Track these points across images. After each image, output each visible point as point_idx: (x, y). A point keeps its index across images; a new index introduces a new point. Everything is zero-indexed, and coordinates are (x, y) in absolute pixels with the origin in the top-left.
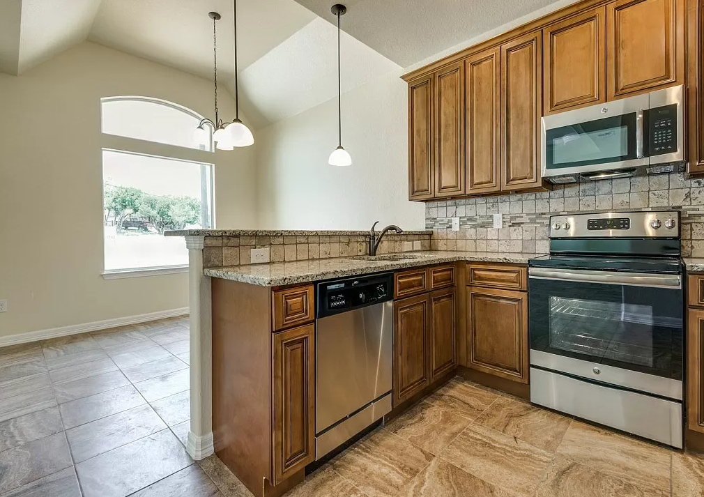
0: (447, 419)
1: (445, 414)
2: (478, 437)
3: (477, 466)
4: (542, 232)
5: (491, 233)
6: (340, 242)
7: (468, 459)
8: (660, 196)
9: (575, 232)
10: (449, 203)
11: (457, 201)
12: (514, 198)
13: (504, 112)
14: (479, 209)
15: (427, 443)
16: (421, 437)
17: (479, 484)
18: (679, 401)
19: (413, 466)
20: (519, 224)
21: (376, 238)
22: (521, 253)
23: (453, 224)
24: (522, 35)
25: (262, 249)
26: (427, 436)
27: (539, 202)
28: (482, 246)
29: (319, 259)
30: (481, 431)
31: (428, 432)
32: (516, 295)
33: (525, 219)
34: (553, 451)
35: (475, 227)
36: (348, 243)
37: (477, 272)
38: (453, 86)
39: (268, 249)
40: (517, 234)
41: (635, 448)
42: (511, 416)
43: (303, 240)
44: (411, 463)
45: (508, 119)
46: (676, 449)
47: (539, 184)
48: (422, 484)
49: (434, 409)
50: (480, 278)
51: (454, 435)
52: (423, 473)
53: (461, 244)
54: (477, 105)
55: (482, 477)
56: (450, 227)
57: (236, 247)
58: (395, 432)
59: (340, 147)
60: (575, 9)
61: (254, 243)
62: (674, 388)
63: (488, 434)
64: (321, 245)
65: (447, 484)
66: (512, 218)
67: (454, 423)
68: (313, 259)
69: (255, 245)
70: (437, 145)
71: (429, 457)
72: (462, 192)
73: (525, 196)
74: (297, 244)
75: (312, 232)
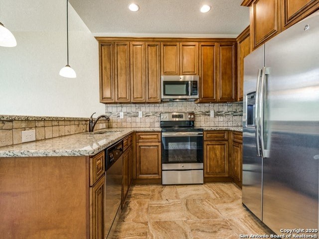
0: (140, 204)
1: (138, 202)
2: (156, 205)
3: (164, 217)
4: (157, 119)
5: (138, 119)
6: (75, 124)
7: (160, 216)
8: (189, 108)
9: (169, 119)
10: (118, 105)
11: (123, 105)
12: (147, 105)
13: (147, 69)
14: (132, 109)
15: (140, 218)
16: (136, 217)
17: (170, 223)
18: (202, 169)
19: (143, 232)
20: (149, 116)
21: (93, 122)
22: (150, 127)
23: (120, 115)
24: (153, 41)
25: (31, 131)
26: (138, 216)
27: (156, 107)
28: (134, 125)
29: (65, 136)
30: (155, 203)
31: (137, 213)
32: (157, 144)
33: (151, 114)
34: (179, 199)
35: (131, 117)
36: (78, 125)
37: (141, 136)
38: (124, 52)
39: (35, 130)
40: (148, 120)
41: (195, 188)
42: (160, 193)
43: (56, 123)
44: (142, 231)
45: (148, 73)
46: (202, 184)
47: (160, 101)
48: (152, 236)
49: (132, 202)
50: (143, 139)
51: (147, 209)
52: (149, 232)
53: (124, 124)
54: (136, 64)
55: (169, 220)
56: (119, 116)
57: (10, 130)
58: (123, 221)
59: (68, 65)
60: (171, 40)
61: (24, 126)
62: (201, 166)
63: (158, 203)
64: (66, 127)
65: (161, 230)
66: (146, 113)
67: (144, 204)
68: (62, 136)
69: (25, 128)
70: (116, 77)
71: (146, 223)
72: (129, 101)
73: (151, 105)
74: (52, 126)
75: (62, 118)
